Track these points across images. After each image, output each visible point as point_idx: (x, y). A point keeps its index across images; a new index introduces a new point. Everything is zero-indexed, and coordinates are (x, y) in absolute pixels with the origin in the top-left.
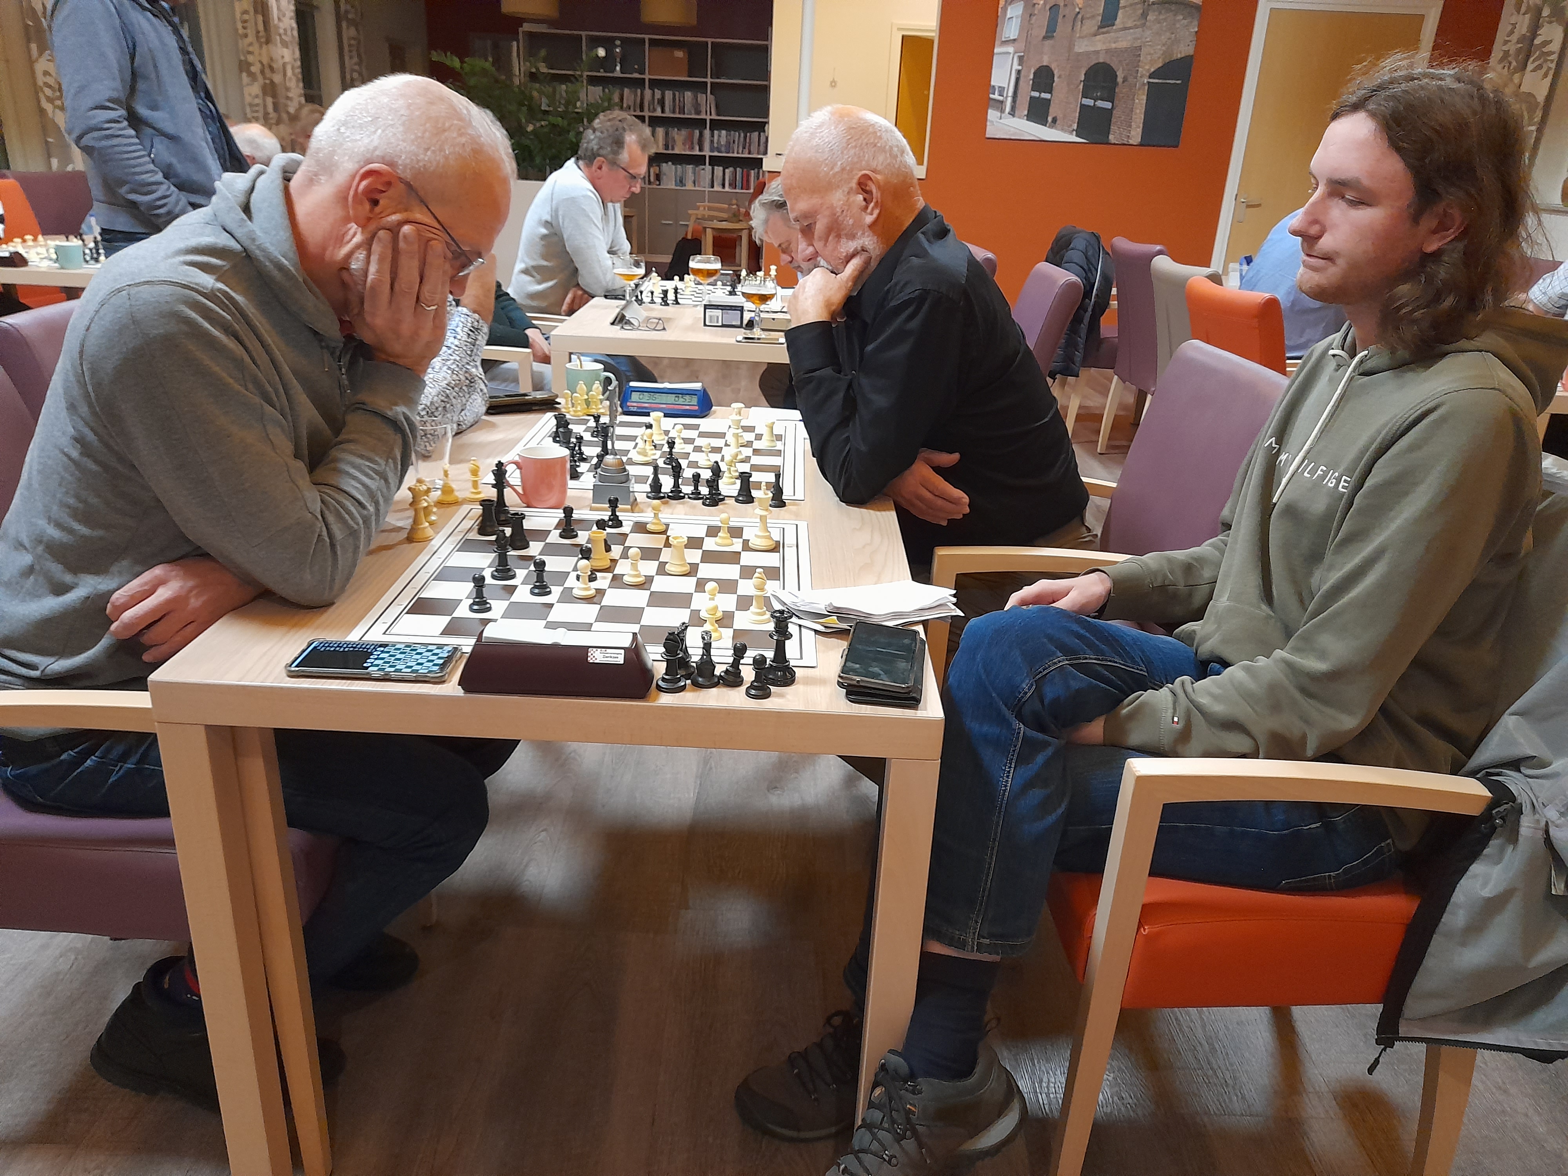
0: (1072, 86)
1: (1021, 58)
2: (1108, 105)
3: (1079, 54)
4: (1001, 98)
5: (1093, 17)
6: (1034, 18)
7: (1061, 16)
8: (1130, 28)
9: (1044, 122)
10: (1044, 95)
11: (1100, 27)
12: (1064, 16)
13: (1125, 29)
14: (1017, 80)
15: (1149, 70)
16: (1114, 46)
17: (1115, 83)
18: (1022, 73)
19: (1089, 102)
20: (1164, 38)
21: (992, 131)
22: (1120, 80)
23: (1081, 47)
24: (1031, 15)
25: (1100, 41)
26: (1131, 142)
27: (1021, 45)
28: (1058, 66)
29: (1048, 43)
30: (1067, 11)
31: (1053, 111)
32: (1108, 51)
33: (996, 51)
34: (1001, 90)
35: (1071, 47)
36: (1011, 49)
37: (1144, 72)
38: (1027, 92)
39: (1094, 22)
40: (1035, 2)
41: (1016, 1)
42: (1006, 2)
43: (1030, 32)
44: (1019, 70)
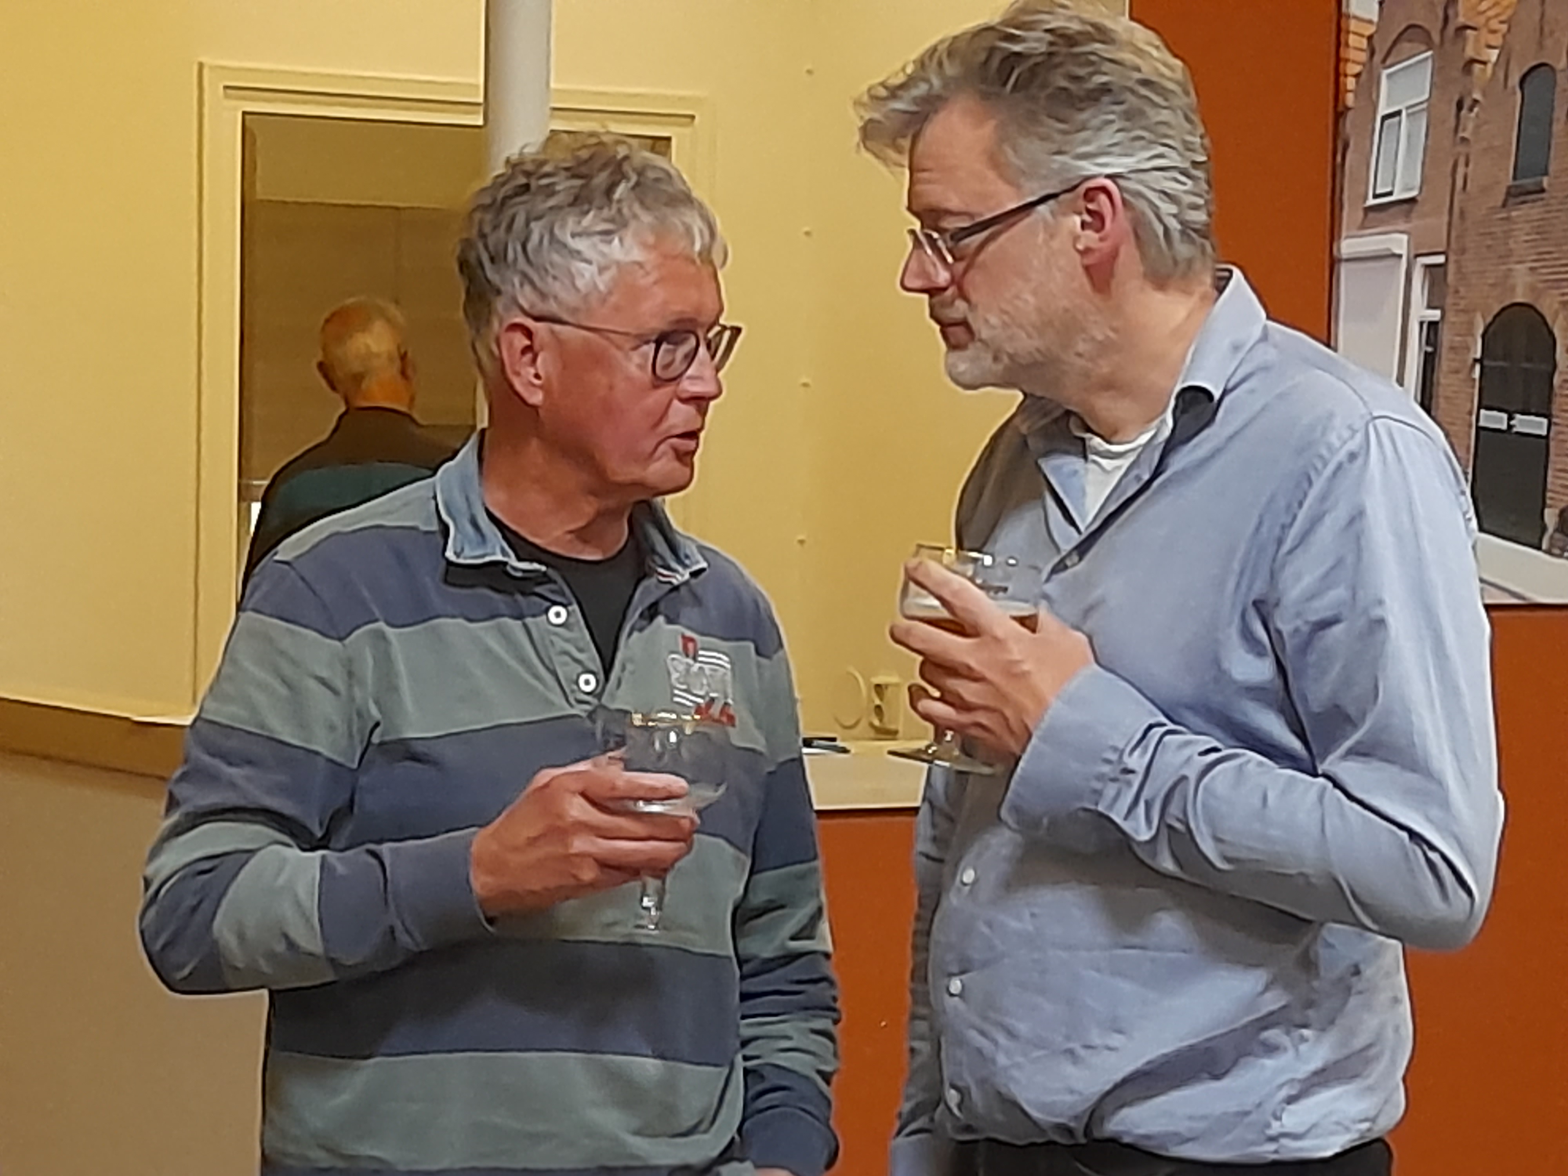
6: (1469, 120)
7: (1559, 113)
10: (1523, 422)
14: (1429, 364)
18: (1446, 338)
24: (1460, 106)
27: (1435, 225)
28: (1563, 307)
29: (1525, 215)
31: (1558, 489)
33: (1347, 247)
36: (1399, 243)
38: (1466, 412)
40: (1470, 53)
41: (1405, 47)
42: (1372, 53)
43: (1461, 170)
44: (1433, 326)
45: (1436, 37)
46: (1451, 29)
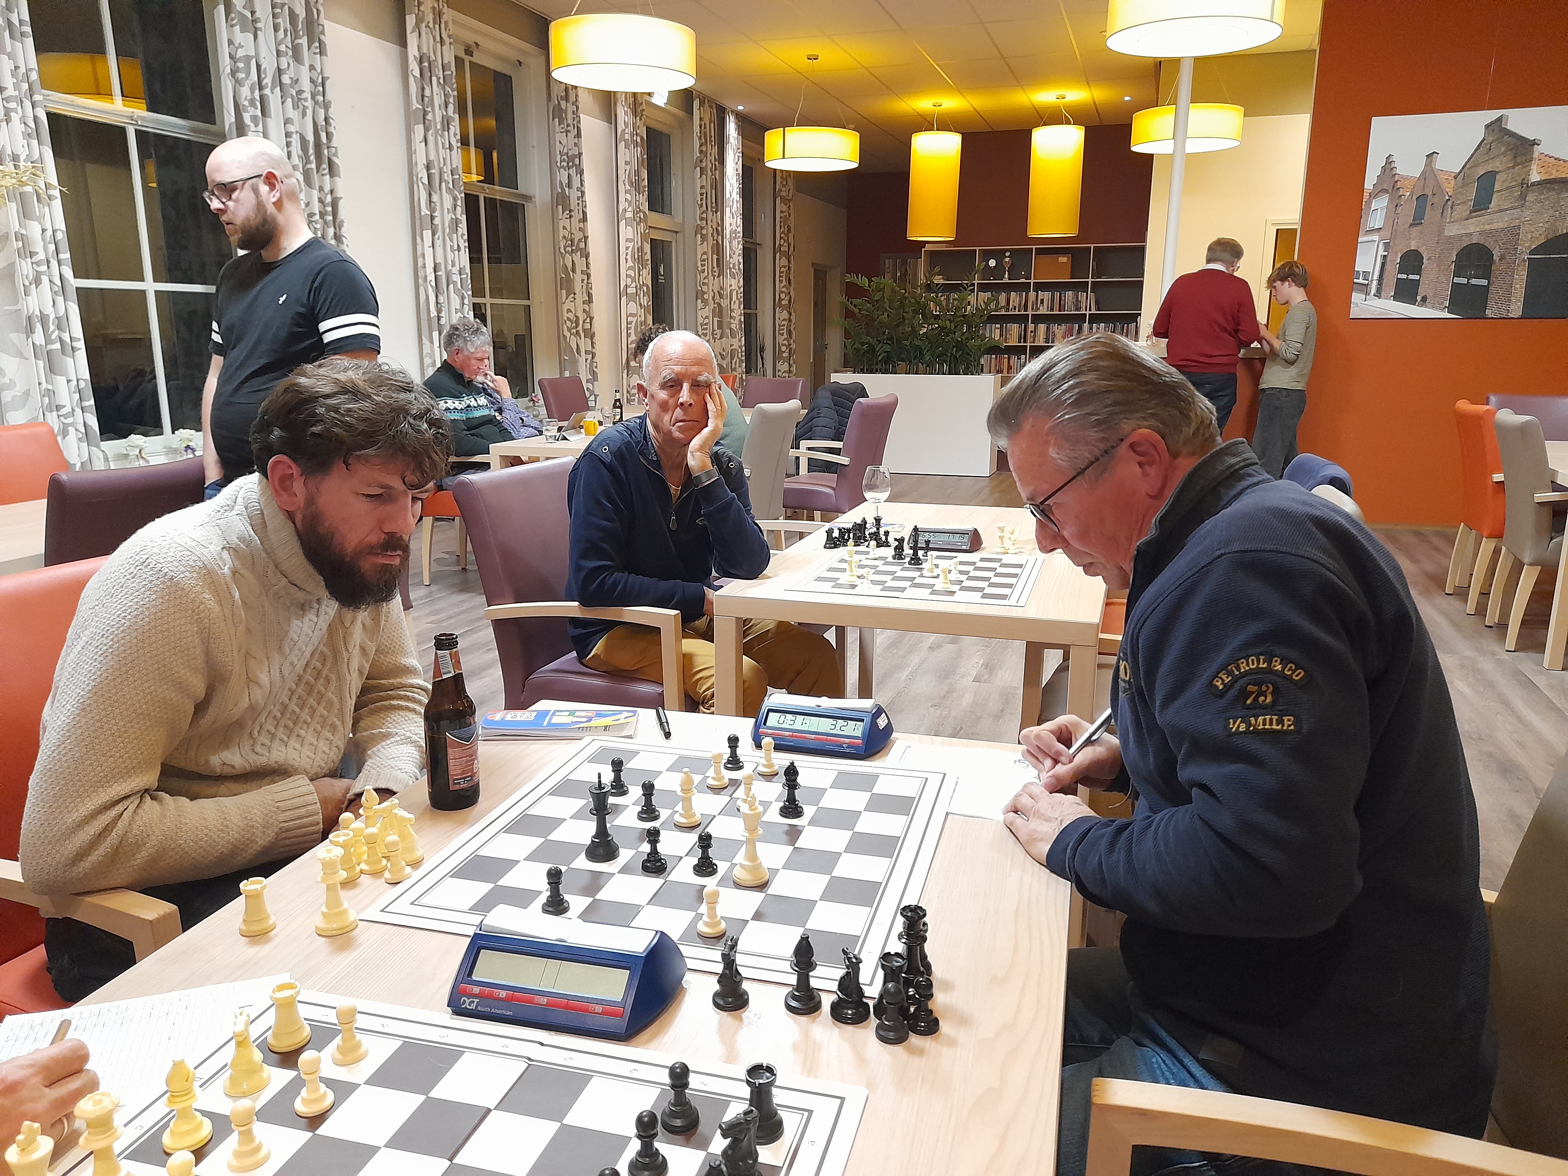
0: (1443, 267)
1: (1387, 246)
2: (1484, 282)
3: (1450, 237)
4: (1366, 282)
5: (1464, 203)
6: (1399, 209)
7: (1429, 204)
8: (1507, 210)
9: (1413, 303)
10: (1411, 277)
11: (1471, 212)
12: (1433, 204)
13: (1502, 211)
14: (1383, 265)
15: (1530, 246)
16: (1488, 227)
17: (1492, 262)
18: (1389, 259)
19: (1464, 281)
20: (1546, 217)
21: (1355, 312)
22: (1496, 258)
23: (1452, 230)
24: (1397, 206)
25: (1472, 224)
26: (1511, 315)
27: (1387, 233)
28: (1427, 249)
29: (1416, 229)
30: (1435, 200)
31: (1422, 291)
32: (1481, 233)
33: (1360, 240)
34: (1366, 274)
35: (1440, 232)
36: (1376, 238)
37: (1524, 249)
38: (1393, 274)
39: (1465, 207)
40: (1400, 194)
41: (1381, 194)
42: (1370, 196)
43: (1396, 221)
44: (1385, 256)
45: (1390, 191)
46: (1395, 188)
